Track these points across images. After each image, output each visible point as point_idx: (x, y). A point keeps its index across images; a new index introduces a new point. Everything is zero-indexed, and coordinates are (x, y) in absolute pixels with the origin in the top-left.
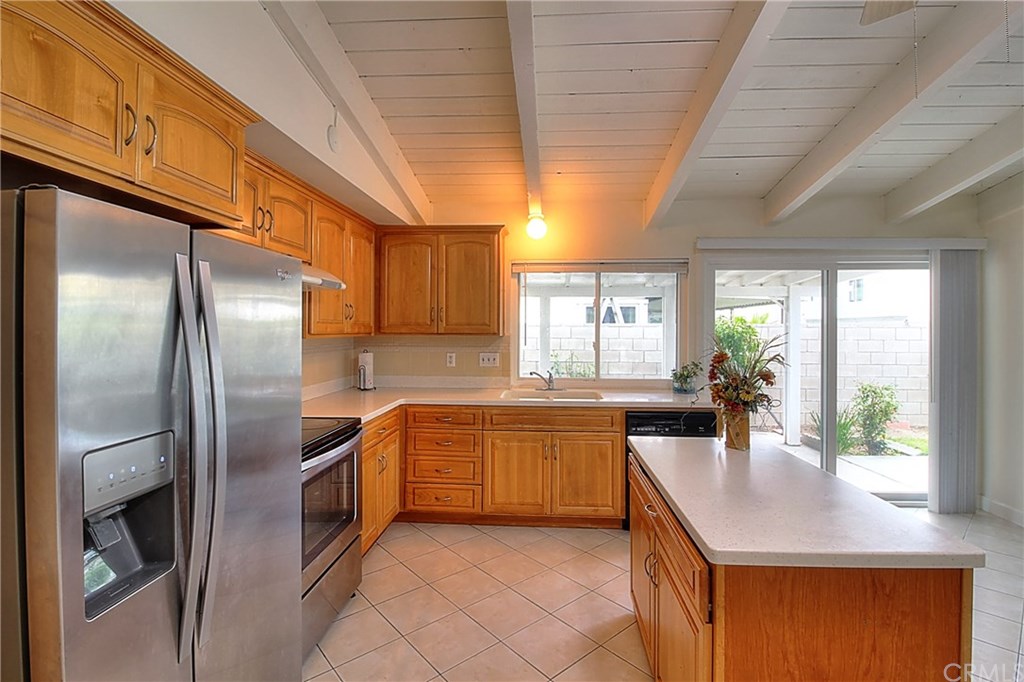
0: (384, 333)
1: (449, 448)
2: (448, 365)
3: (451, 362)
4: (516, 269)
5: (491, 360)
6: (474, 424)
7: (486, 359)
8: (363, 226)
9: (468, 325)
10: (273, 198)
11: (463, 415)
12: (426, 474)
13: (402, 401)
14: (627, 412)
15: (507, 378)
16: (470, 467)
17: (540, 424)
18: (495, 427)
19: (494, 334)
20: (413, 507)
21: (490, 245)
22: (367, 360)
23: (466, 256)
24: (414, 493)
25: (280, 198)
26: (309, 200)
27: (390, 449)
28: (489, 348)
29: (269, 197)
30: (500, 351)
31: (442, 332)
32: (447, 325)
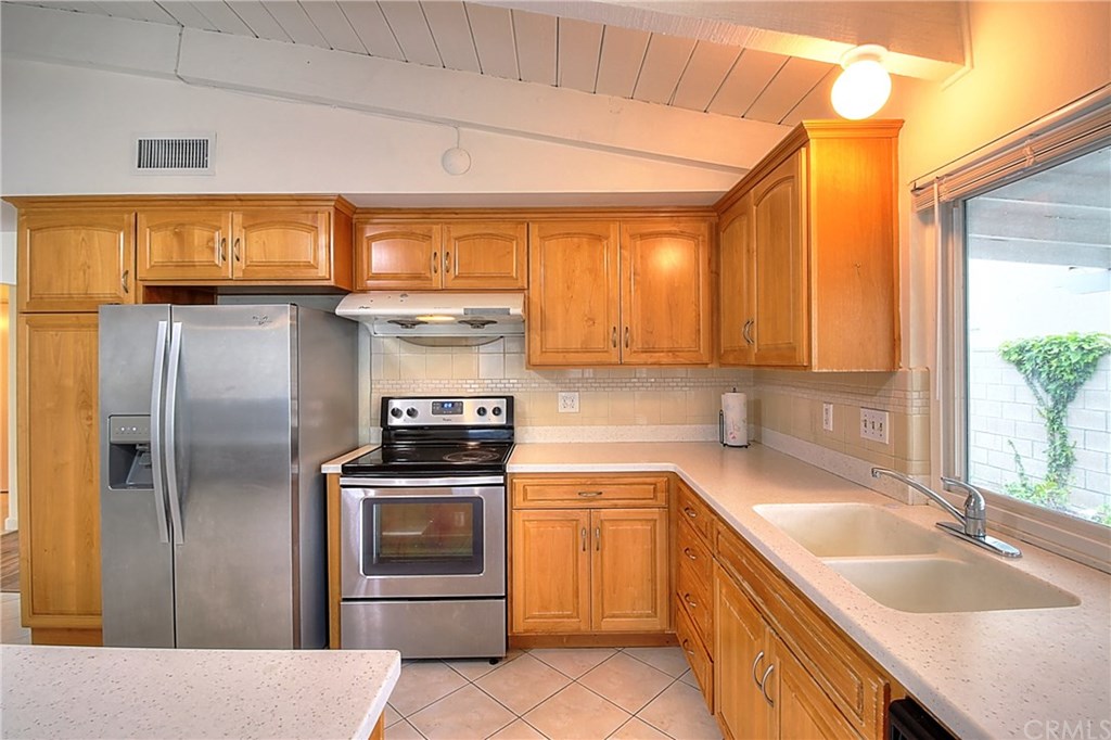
1: (693, 566)
3: (827, 421)
5: (877, 426)
6: (706, 537)
7: (869, 425)
9: (776, 349)
10: (457, 239)
11: (701, 516)
19: (805, 368)
21: (794, 178)
23: (772, 215)
24: (678, 615)
25: (469, 236)
26: (523, 223)
27: (625, 526)
28: (875, 399)
29: (449, 240)
30: (890, 408)
31: (753, 362)
32: (759, 350)
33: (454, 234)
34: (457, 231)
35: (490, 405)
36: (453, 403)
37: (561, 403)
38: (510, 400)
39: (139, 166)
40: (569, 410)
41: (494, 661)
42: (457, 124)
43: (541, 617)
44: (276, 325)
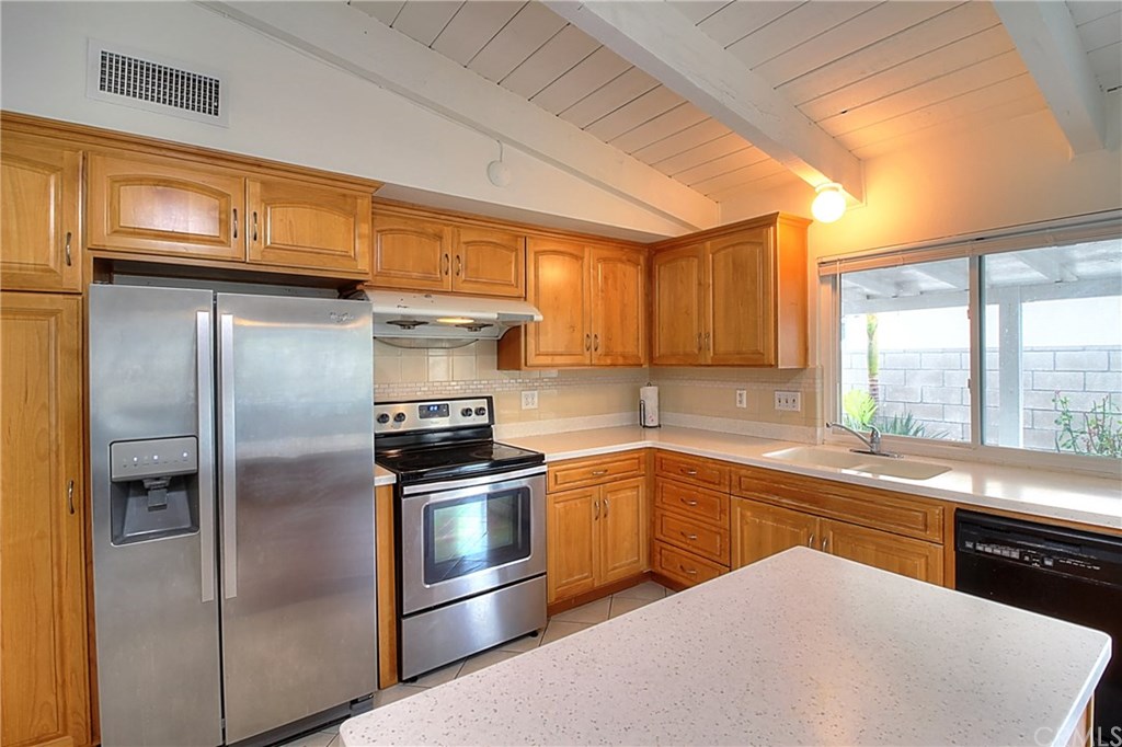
0: (656, 364)
1: (692, 509)
2: (738, 405)
3: (741, 402)
4: (827, 270)
5: (790, 401)
6: (719, 484)
7: (783, 401)
8: (622, 248)
9: (738, 354)
10: (466, 243)
11: (708, 471)
12: (674, 535)
13: (648, 443)
14: (958, 509)
15: (811, 429)
16: (716, 540)
17: (804, 501)
18: (745, 493)
19: (771, 366)
20: (660, 569)
21: (763, 244)
22: (650, 395)
23: (734, 263)
24: (661, 554)
25: (475, 242)
26: (521, 237)
27: (621, 495)
28: (788, 385)
29: (459, 243)
30: (802, 389)
31: (710, 362)
32: (714, 354)
33: (463, 239)
34: (466, 236)
35: (473, 405)
36: (438, 406)
37: (524, 400)
38: (490, 399)
39: (102, 87)
40: (530, 406)
41: (534, 634)
42: (501, 139)
43: (568, 583)
44: (359, 324)
